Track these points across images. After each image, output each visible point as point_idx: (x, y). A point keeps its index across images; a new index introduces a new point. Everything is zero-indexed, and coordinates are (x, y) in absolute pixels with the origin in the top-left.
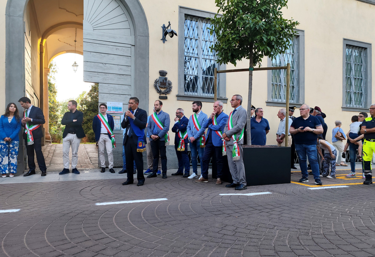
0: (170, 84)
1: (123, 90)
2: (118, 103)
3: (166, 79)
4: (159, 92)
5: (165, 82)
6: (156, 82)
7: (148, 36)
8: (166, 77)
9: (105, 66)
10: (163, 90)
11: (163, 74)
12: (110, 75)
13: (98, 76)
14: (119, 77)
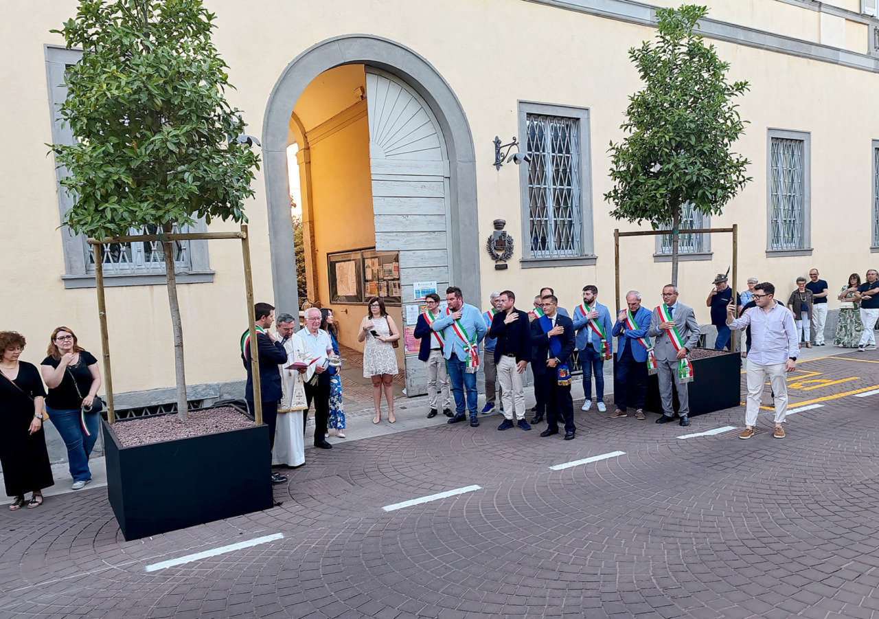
0: (510, 242)
1: (435, 258)
2: (430, 282)
3: (504, 234)
4: (495, 257)
5: (503, 239)
6: (490, 241)
7: (473, 161)
8: (503, 230)
9: (407, 220)
10: (500, 254)
11: (498, 225)
12: (414, 234)
13: (396, 238)
14: (429, 236)
